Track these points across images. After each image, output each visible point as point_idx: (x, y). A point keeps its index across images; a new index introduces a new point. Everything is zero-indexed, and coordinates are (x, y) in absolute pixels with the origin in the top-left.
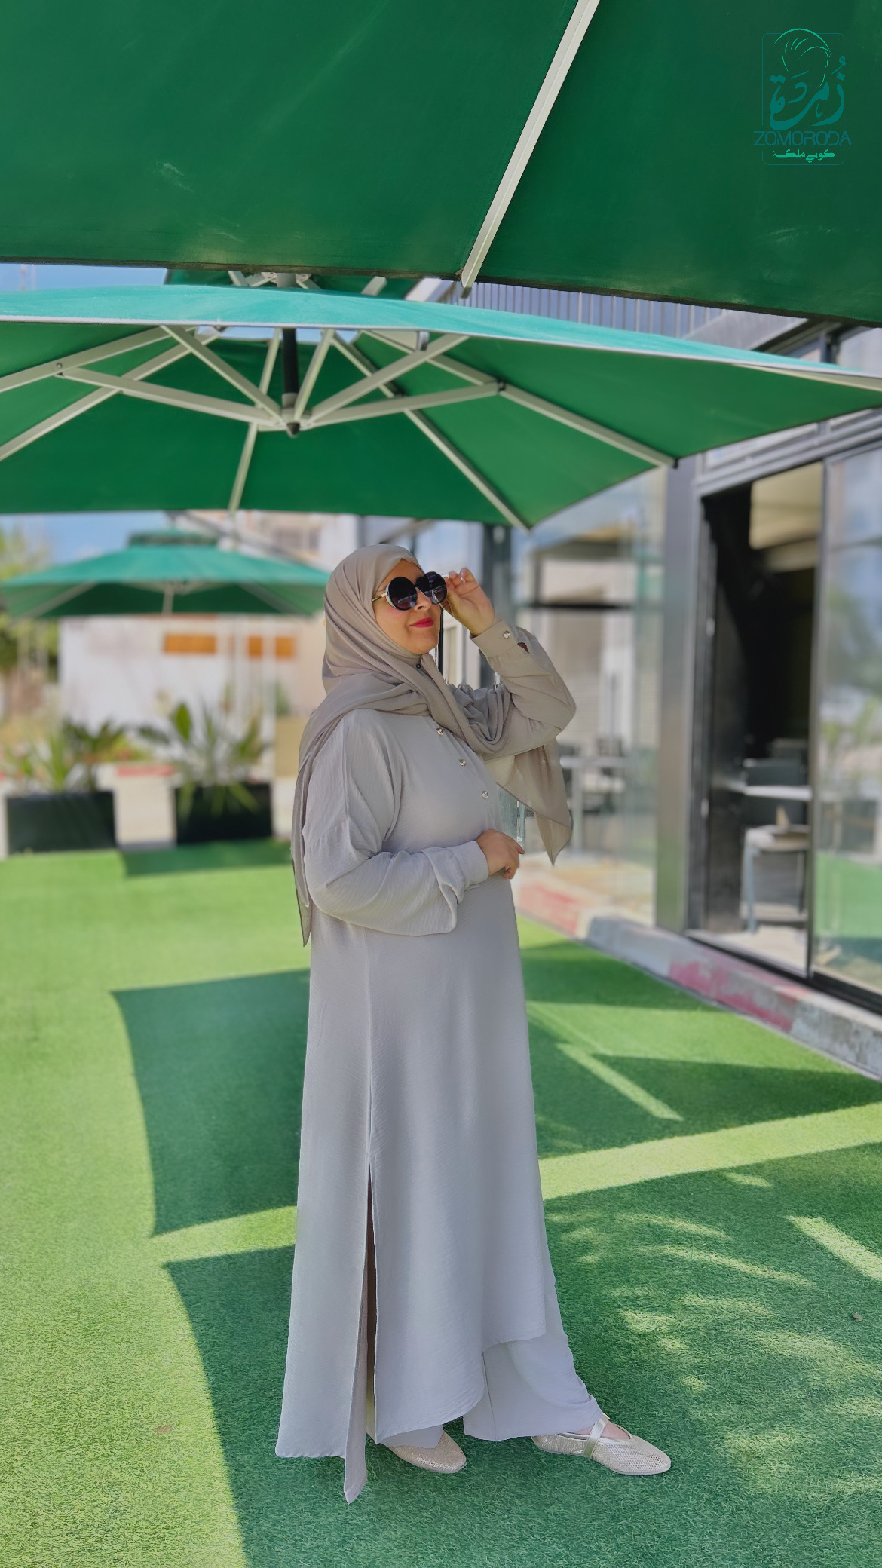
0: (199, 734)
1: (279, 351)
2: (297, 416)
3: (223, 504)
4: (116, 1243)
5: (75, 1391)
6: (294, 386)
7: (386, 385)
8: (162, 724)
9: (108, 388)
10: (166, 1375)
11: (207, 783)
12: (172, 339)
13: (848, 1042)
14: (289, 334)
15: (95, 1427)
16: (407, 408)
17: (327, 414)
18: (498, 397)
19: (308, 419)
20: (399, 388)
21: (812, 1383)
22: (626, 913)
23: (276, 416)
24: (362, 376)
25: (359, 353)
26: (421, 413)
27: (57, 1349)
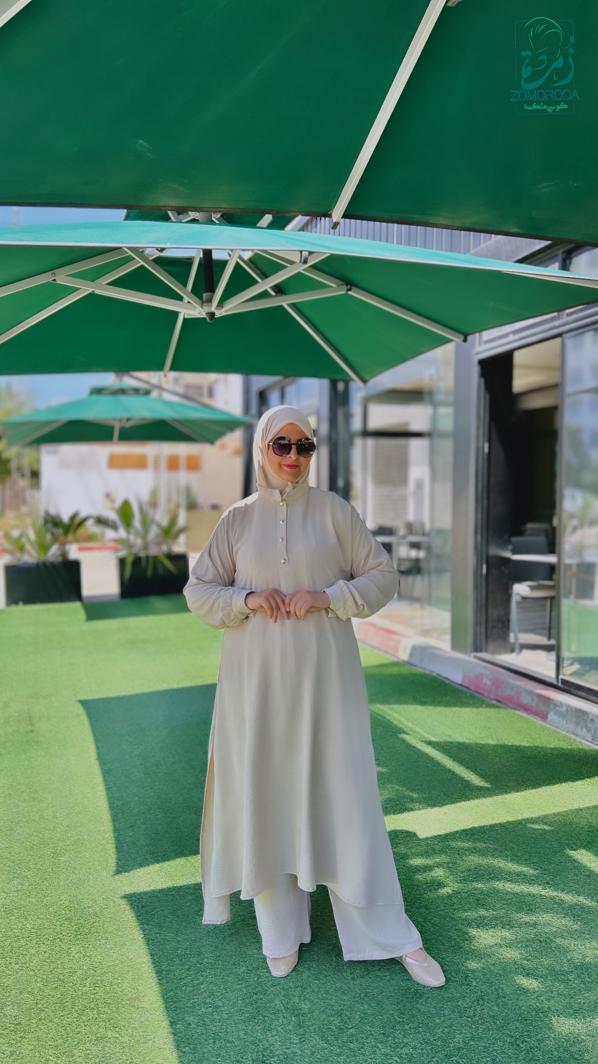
0: (137, 522)
1: (200, 264)
2: (213, 308)
3: (159, 367)
4: (94, 871)
5: (71, 974)
6: (212, 289)
7: (271, 288)
8: (112, 515)
9: (86, 289)
10: (133, 961)
11: (142, 554)
12: (130, 256)
13: (586, 727)
14: (208, 253)
15: (85, 999)
16: (284, 302)
17: (233, 306)
18: (346, 295)
19: (220, 310)
20: (279, 290)
21: (577, 961)
22: (431, 641)
23: (199, 308)
24: (256, 282)
25: (253, 266)
26: (294, 306)
27: (56, 945)
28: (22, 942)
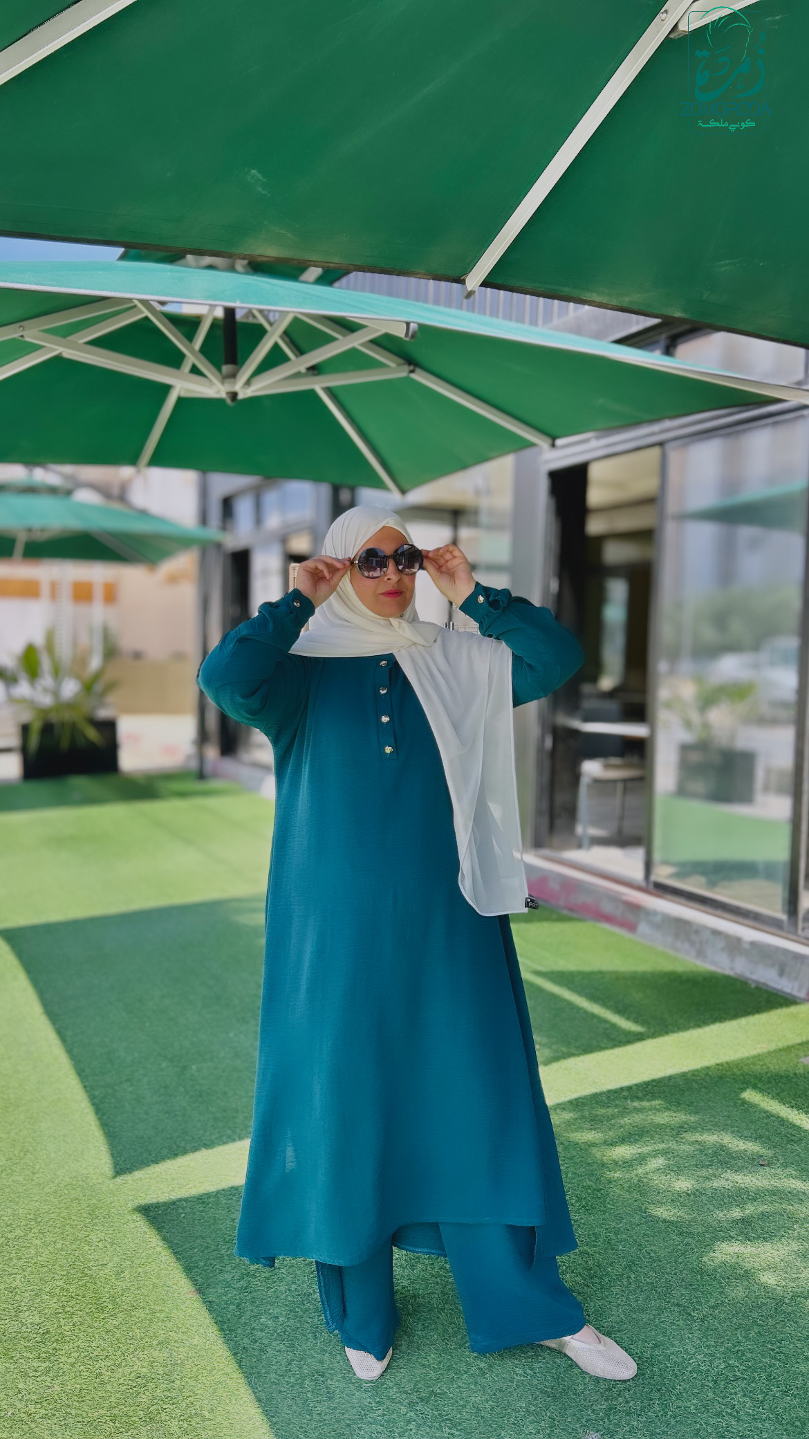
0: (46, 673)
3: (132, 461)
7: (307, 368)
8: (12, 665)
9: (53, 349)
11: (54, 718)
14: (229, 312)
17: (266, 385)
18: (408, 379)
19: (247, 389)
23: (213, 383)
25: (288, 340)
26: (331, 390)
28: (19, 1232)
